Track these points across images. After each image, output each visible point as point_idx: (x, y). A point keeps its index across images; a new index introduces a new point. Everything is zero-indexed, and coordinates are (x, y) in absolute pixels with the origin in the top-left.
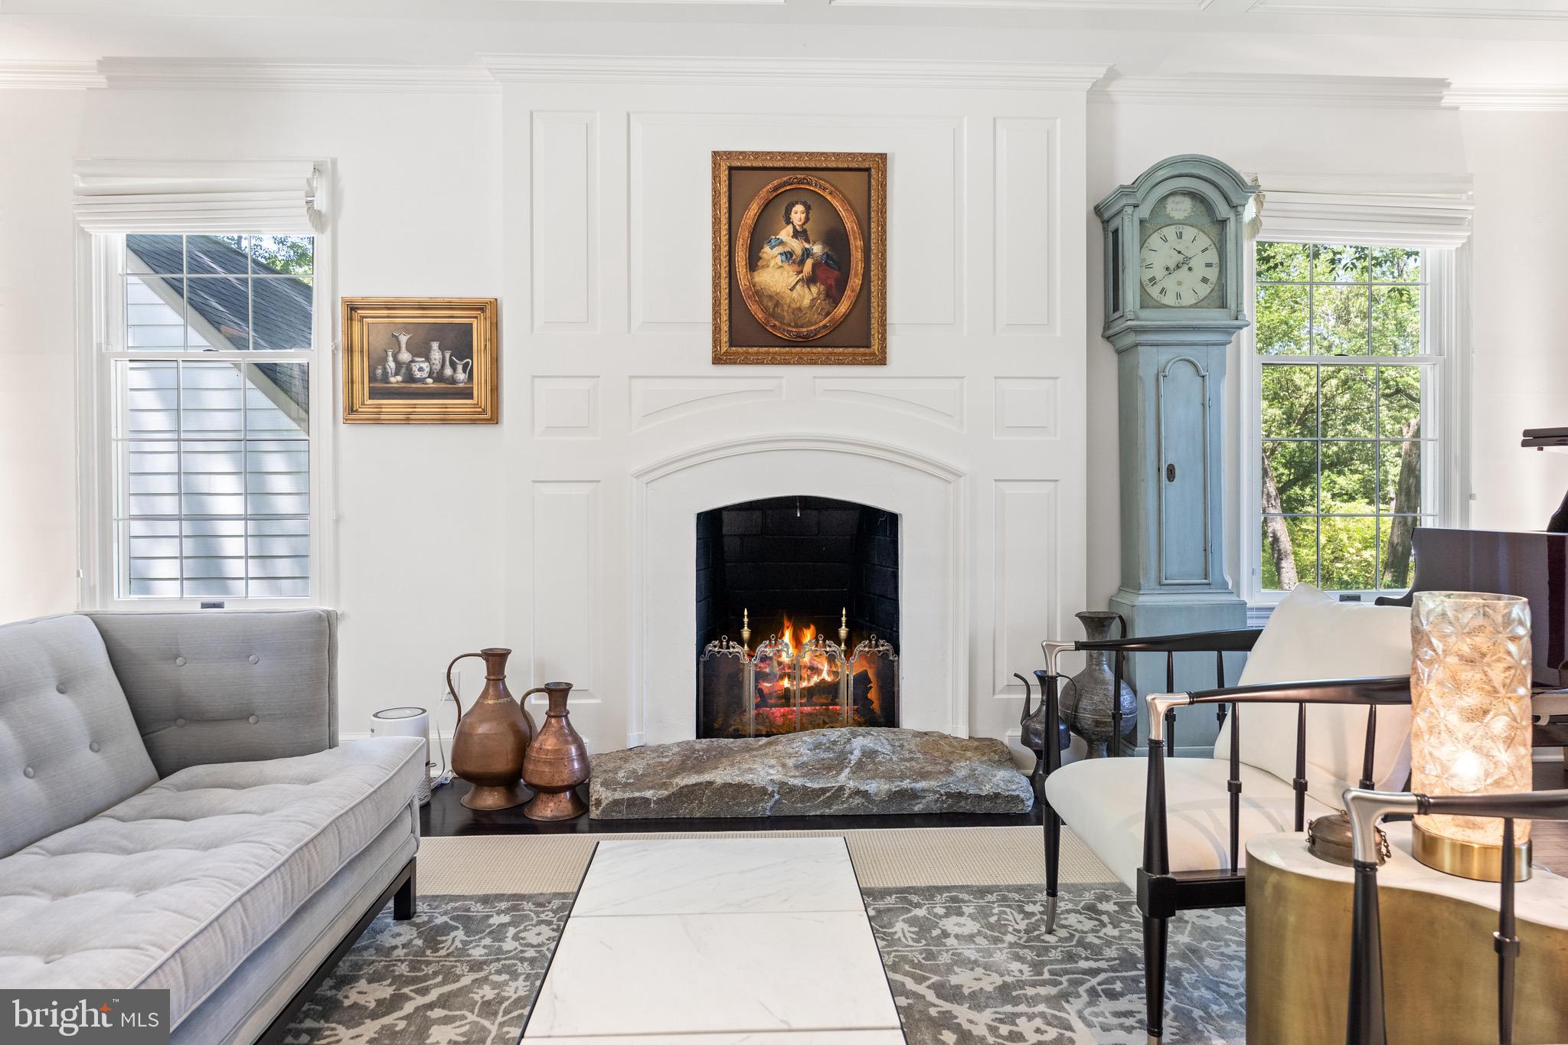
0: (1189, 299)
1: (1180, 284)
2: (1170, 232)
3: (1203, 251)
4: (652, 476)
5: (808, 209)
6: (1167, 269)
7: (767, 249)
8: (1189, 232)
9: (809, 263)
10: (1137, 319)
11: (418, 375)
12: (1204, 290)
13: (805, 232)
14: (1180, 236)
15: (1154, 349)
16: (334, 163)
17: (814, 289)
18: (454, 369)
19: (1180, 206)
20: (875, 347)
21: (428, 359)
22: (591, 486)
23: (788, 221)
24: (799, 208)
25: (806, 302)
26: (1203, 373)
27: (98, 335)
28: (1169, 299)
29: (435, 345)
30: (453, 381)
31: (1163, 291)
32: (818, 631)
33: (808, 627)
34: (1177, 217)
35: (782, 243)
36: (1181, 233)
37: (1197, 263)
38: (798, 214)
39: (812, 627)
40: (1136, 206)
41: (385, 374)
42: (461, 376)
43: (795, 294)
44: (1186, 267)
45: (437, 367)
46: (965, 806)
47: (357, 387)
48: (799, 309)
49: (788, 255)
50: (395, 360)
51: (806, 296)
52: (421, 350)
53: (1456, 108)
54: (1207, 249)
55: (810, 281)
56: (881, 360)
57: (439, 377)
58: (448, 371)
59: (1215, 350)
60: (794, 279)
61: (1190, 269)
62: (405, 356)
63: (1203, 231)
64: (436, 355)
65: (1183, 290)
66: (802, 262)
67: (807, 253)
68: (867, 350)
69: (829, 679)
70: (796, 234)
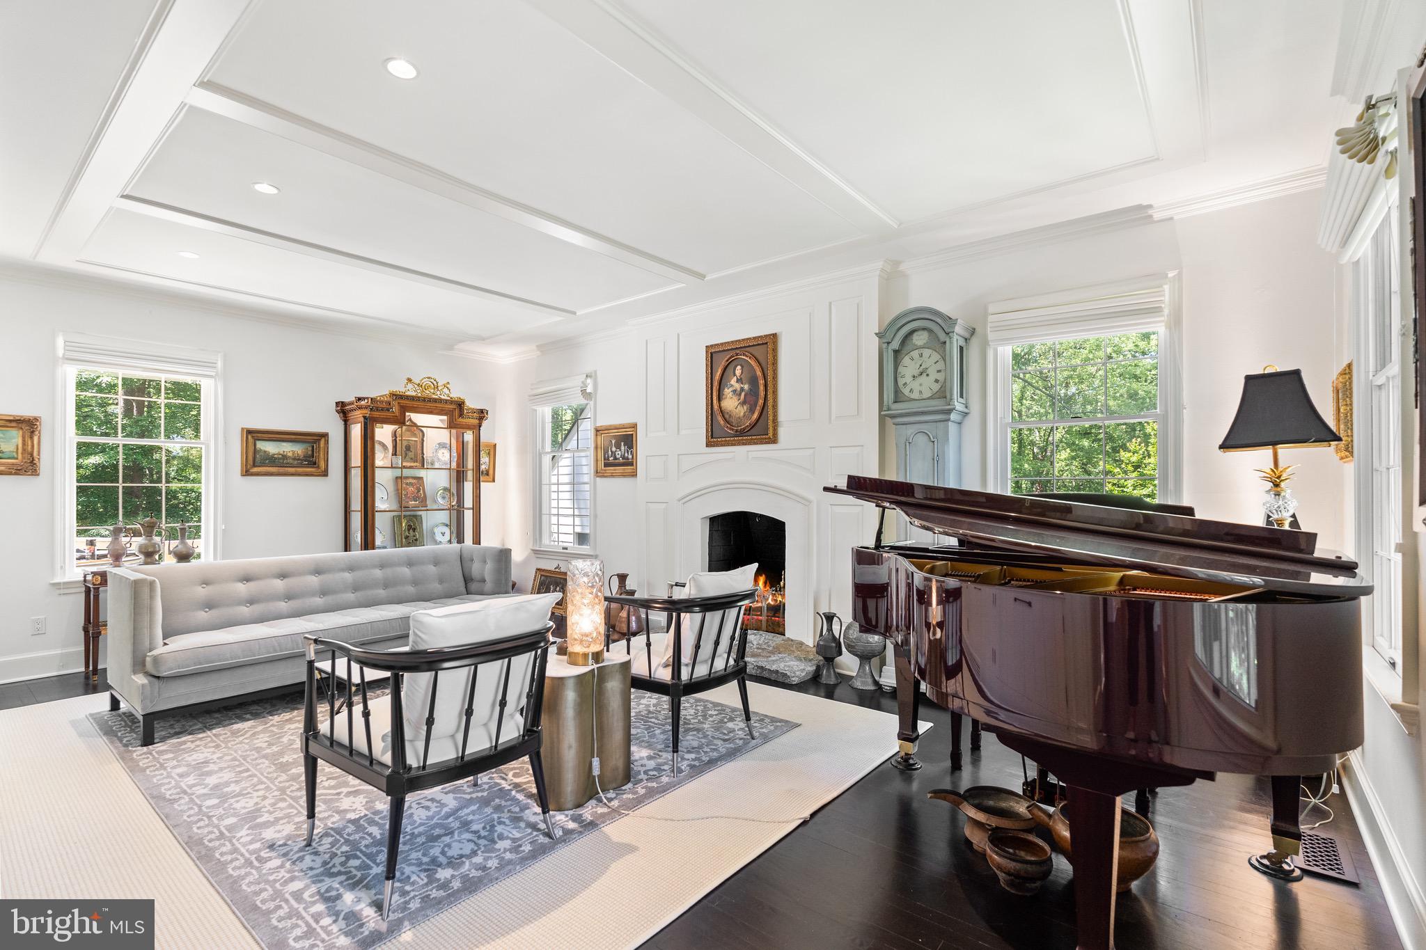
0: (927, 394)
1: (921, 385)
2: (915, 354)
3: (935, 363)
4: (684, 501)
5: (742, 367)
6: (914, 377)
7: (726, 390)
8: (927, 352)
9: (743, 394)
10: (889, 410)
11: (618, 456)
12: (936, 387)
13: (741, 379)
14: (921, 355)
15: (904, 426)
16: (596, 372)
17: (745, 407)
18: (628, 453)
19: (921, 337)
20: (771, 435)
21: (620, 450)
22: (665, 504)
23: (735, 375)
24: (739, 367)
25: (742, 414)
26: (932, 439)
27: (539, 446)
28: (915, 395)
29: (622, 443)
30: (628, 459)
31: (911, 391)
32: (767, 578)
33: (761, 576)
34: (919, 344)
35: (732, 386)
36: (922, 354)
37: (931, 371)
38: (738, 371)
39: (764, 576)
40: (888, 343)
41: (608, 456)
42: (630, 457)
43: (737, 411)
44: (925, 374)
45: (623, 453)
46: (766, 674)
47: (599, 463)
48: (739, 418)
49: (734, 391)
50: (611, 451)
51: (741, 411)
52: (618, 447)
53: (1171, 219)
54: (938, 361)
55: (744, 403)
56: (774, 440)
57: (623, 457)
58: (626, 455)
59: (941, 425)
60: (737, 403)
61: (928, 375)
62: (614, 449)
63: (936, 351)
64: (623, 448)
65: (923, 389)
66: (740, 395)
67: (742, 389)
68: (766, 436)
69: (772, 603)
70: (738, 381)
